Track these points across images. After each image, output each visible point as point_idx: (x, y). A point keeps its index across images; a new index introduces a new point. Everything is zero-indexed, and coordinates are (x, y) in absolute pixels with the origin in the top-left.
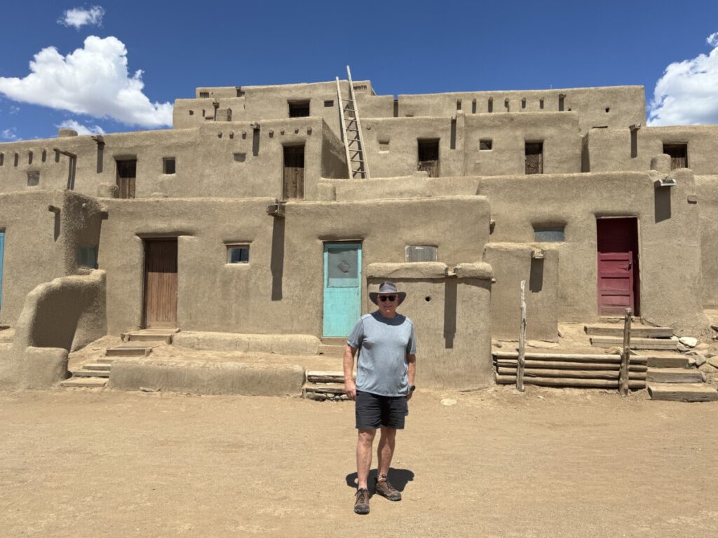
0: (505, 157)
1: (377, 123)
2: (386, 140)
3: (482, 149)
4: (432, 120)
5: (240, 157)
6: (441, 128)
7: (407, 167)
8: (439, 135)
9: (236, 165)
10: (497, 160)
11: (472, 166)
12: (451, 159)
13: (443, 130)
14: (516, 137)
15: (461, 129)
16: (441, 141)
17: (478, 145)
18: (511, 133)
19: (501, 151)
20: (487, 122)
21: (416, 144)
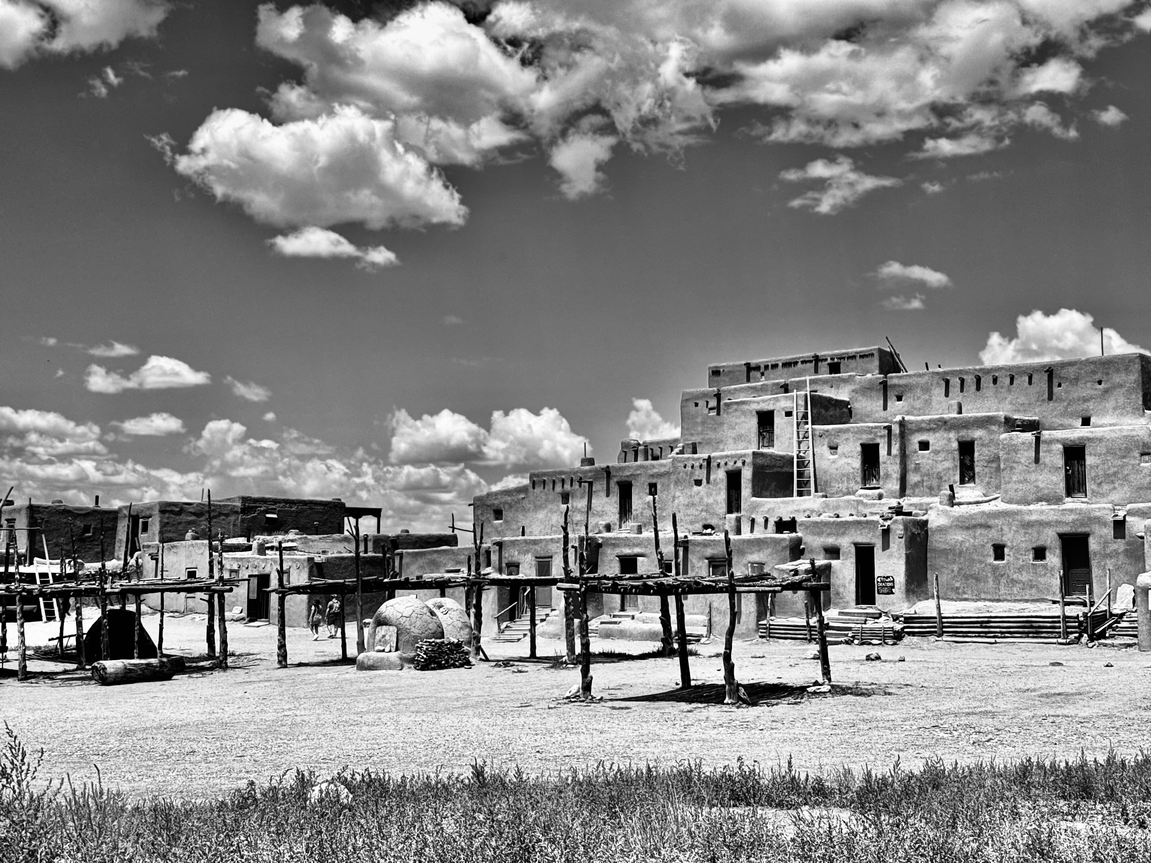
0: (942, 456)
1: (827, 431)
2: (835, 446)
3: (920, 450)
4: (872, 428)
5: (698, 483)
6: (879, 434)
7: (852, 471)
8: (878, 441)
9: (696, 488)
10: (933, 460)
11: (913, 466)
12: (888, 462)
13: (881, 437)
14: (950, 439)
15: (895, 435)
16: (880, 446)
17: (917, 446)
18: (945, 435)
19: (937, 452)
20: (924, 425)
21: (859, 449)
